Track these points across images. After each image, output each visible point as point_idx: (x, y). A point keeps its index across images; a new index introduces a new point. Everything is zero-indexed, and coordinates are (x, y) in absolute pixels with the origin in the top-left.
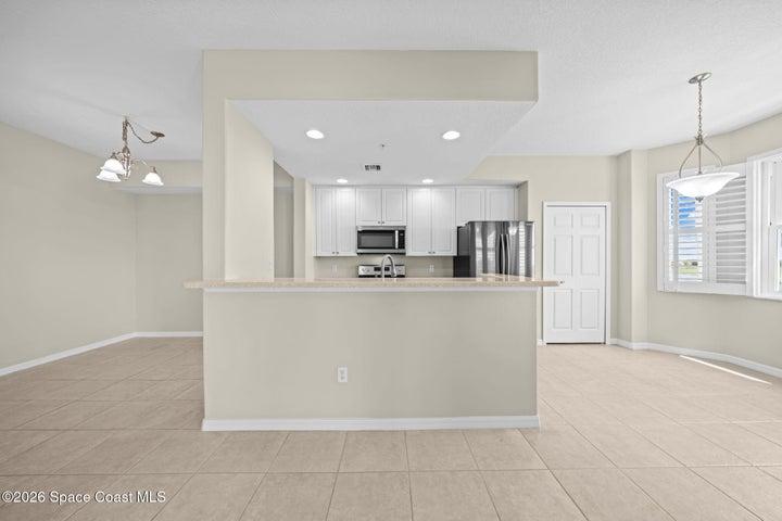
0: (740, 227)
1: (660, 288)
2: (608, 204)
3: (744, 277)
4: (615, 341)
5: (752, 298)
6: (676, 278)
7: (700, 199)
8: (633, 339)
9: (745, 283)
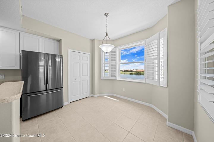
0: (114, 63)
1: (101, 79)
2: (90, 54)
3: (115, 75)
4: (92, 95)
5: (117, 80)
6: (104, 76)
7: (107, 53)
8: (96, 94)
9: (115, 76)
